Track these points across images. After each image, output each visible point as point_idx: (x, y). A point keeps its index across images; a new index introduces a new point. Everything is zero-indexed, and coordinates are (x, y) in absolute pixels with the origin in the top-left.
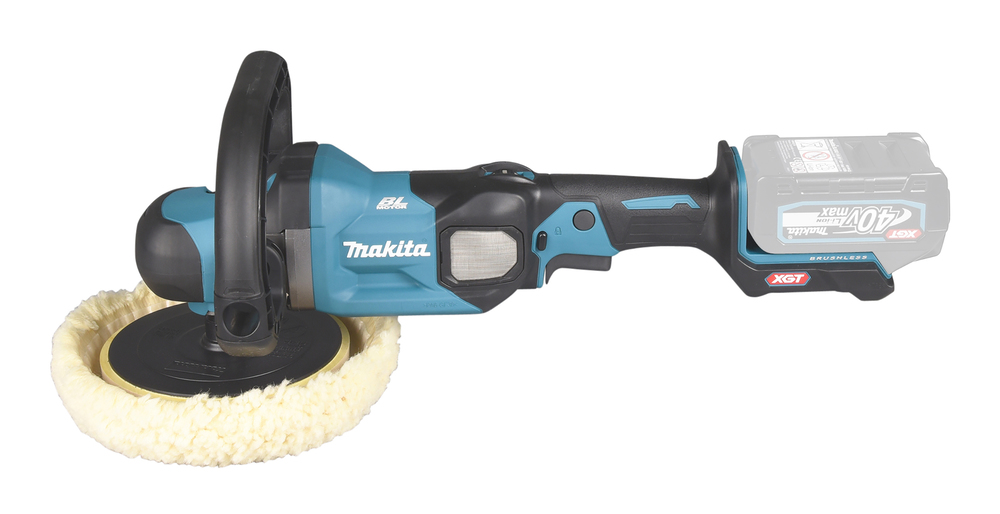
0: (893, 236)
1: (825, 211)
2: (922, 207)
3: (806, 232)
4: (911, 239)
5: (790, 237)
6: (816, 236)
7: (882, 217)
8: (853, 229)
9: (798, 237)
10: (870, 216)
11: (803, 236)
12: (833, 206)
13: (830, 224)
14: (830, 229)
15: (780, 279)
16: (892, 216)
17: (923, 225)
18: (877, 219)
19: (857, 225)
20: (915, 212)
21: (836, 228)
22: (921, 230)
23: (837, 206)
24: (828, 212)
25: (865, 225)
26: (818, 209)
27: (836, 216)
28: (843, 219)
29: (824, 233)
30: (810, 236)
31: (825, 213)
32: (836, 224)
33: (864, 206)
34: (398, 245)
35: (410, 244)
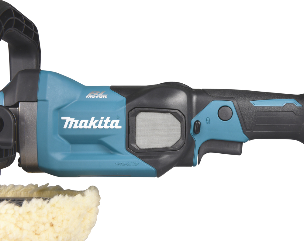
34: (100, 119)
35: (108, 120)
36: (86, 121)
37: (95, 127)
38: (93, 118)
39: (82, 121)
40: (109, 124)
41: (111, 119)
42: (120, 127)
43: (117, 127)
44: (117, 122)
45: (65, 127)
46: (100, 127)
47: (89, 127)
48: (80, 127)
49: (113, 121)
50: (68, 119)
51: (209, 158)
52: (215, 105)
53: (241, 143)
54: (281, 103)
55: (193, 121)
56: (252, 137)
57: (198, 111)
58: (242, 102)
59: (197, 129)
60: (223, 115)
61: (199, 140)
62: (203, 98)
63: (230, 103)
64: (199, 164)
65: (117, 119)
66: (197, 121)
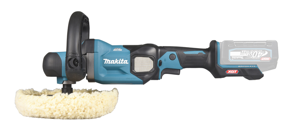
0: (263, 59)
1: (243, 51)
2: (271, 51)
3: (237, 57)
4: (268, 60)
5: (233, 59)
6: (240, 59)
7: (259, 53)
8: (251, 57)
9: (235, 59)
10: (256, 53)
11: (236, 59)
12: (245, 50)
13: (244, 55)
14: (244, 57)
15: (230, 72)
16: (262, 53)
17: (271, 56)
18: (258, 54)
19: (252, 56)
20: (269, 52)
21: (246, 57)
22: (271, 58)
23: (246, 50)
24: (243, 52)
25: (254, 56)
26: (241, 51)
27: (246, 53)
28: (248, 54)
29: (242, 58)
30: (238, 59)
31: (242, 52)
32: (246, 55)
33: (254, 50)
34: (119, 60)
35: (123, 60)
36: (114, 61)
37: (117, 63)
38: (116, 59)
39: (112, 61)
40: (123, 62)
41: (124, 60)
42: (128, 63)
43: (126, 63)
44: (127, 61)
45: (105, 63)
46: (119, 63)
47: (115, 63)
48: (111, 63)
49: (125, 61)
50: (106, 60)
51: (165, 76)
52: (168, 53)
53: (180, 70)
54: (196, 52)
55: (159, 60)
56: (184, 67)
57: (161, 56)
58: (180, 52)
59: (161, 63)
60: (172, 58)
61: (161, 68)
62: (163, 50)
63: (174, 53)
64: (161, 79)
65: (126, 59)
66: (160, 60)
